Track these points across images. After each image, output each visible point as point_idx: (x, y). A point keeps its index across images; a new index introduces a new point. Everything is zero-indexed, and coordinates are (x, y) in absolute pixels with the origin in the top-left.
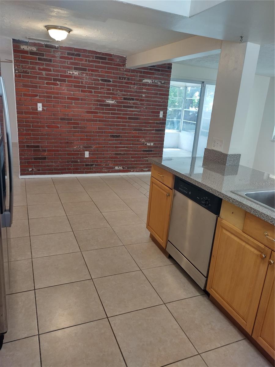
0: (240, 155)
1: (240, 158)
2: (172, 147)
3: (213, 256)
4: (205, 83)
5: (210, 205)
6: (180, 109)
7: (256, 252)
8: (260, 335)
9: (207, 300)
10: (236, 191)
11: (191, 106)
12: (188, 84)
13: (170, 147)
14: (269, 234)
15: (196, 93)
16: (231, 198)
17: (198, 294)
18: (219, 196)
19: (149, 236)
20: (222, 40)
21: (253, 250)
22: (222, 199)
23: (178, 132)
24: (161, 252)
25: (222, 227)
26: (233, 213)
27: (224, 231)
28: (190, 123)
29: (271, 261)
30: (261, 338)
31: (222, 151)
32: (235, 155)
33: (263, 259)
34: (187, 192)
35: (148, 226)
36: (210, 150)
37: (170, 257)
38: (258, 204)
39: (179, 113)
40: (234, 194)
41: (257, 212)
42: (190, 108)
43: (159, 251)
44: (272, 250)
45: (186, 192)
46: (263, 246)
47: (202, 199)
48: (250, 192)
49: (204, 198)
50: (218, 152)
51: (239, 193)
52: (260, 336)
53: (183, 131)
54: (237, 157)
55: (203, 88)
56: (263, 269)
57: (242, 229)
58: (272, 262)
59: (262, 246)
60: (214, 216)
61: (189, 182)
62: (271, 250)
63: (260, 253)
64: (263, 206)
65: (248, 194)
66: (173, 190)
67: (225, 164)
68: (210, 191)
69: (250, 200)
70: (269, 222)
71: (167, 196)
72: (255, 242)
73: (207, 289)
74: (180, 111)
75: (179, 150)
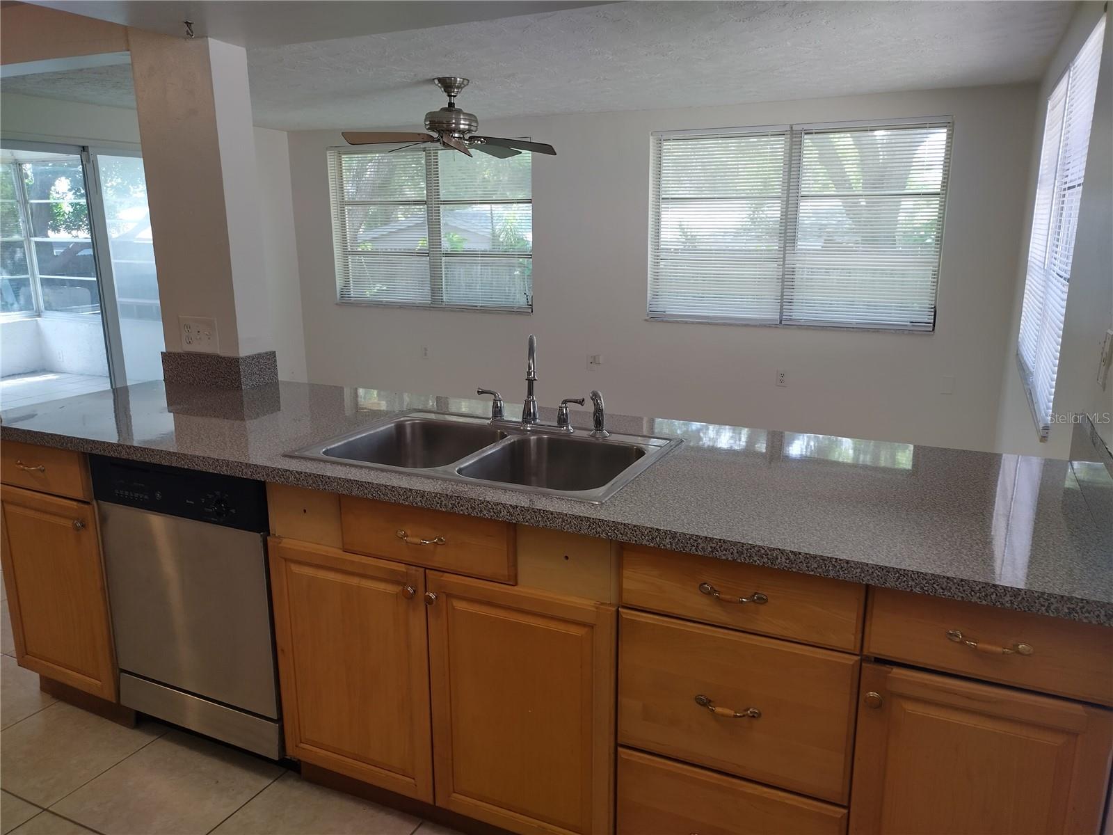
0: (274, 353)
1: (275, 361)
2: (21, 371)
3: (283, 650)
4: (91, 150)
5: (233, 511)
6: (16, 237)
7: (391, 589)
8: (454, 789)
9: (299, 784)
10: (296, 451)
11: (51, 226)
12: (22, 154)
13: (13, 375)
14: (409, 532)
15: (57, 182)
16: (291, 472)
17: (267, 782)
18: (256, 477)
19: (39, 689)
20: (126, 27)
21: (381, 586)
22: (264, 483)
23: (31, 317)
24: (104, 720)
25: (286, 560)
26: (305, 511)
27: (295, 568)
28: (63, 282)
29: (431, 595)
30: (458, 795)
31: (219, 353)
32: (259, 357)
33: (410, 598)
34: (146, 497)
35: (25, 655)
36: (179, 355)
37: (142, 721)
38: (362, 467)
39: (15, 252)
40: (294, 461)
41: (367, 486)
42: (50, 233)
43: (93, 719)
44: (426, 568)
45: (141, 496)
46: (402, 568)
47: (203, 500)
48: (334, 444)
49: (210, 496)
50: (207, 356)
51: (307, 454)
52: (455, 792)
53: (49, 313)
54: (267, 360)
55: (89, 167)
56: (417, 621)
57: (341, 547)
58: (433, 597)
59: (400, 569)
60: (256, 537)
61: (147, 460)
62: (423, 569)
63: (401, 588)
64: (377, 469)
65: (330, 449)
66: (94, 503)
67: (239, 388)
68: (225, 471)
69: (341, 464)
70: (401, 501)
71: (77, 529)
72: (382, 564)
73: (291, 752)
74: (19, 244)
75: (51, 377)
